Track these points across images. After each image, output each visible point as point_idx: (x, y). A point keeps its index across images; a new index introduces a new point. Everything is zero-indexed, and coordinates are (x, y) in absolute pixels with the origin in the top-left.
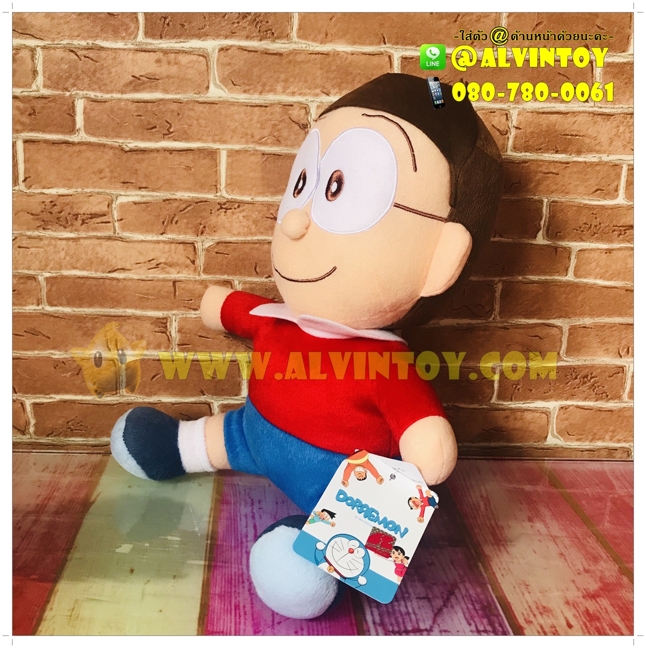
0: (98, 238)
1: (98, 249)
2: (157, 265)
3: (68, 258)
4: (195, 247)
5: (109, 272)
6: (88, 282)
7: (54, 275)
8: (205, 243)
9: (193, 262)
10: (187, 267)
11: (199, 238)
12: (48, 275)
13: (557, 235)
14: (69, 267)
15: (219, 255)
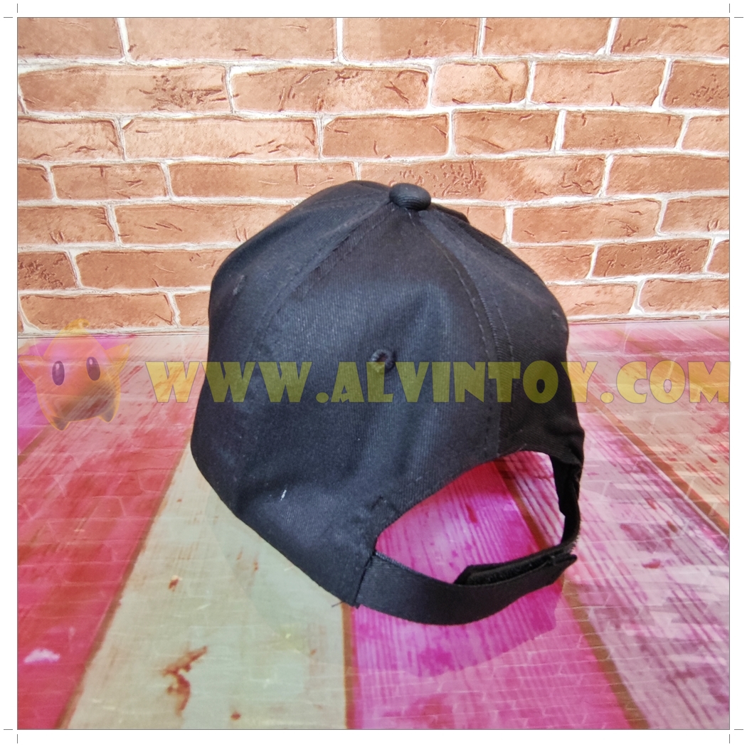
0: (216, 118)
1: (217, 130)
2: (278, 147)
3: (188, 142)
4: (313, 125)
5: (231, 157)
6: (212, 169)
7: (177, 162)
8: (324, 119)
9: (313, 142)
10: (307, 148)
11: (317, 114)
12: (170, 162)
13: (673, 101)
14: (190, 152)
15: (338, 133)
